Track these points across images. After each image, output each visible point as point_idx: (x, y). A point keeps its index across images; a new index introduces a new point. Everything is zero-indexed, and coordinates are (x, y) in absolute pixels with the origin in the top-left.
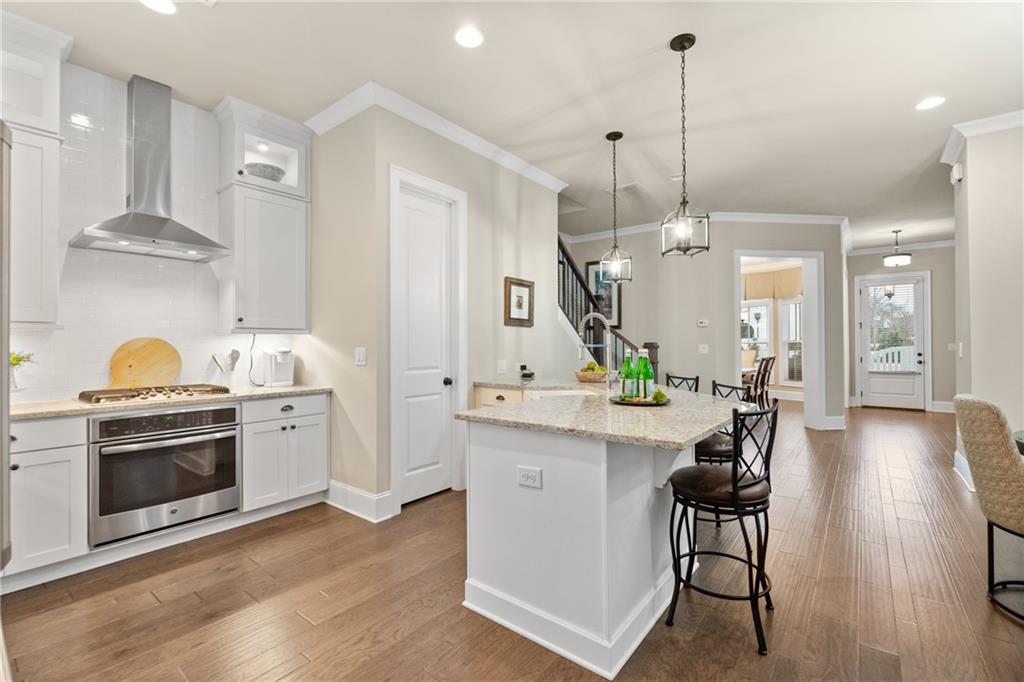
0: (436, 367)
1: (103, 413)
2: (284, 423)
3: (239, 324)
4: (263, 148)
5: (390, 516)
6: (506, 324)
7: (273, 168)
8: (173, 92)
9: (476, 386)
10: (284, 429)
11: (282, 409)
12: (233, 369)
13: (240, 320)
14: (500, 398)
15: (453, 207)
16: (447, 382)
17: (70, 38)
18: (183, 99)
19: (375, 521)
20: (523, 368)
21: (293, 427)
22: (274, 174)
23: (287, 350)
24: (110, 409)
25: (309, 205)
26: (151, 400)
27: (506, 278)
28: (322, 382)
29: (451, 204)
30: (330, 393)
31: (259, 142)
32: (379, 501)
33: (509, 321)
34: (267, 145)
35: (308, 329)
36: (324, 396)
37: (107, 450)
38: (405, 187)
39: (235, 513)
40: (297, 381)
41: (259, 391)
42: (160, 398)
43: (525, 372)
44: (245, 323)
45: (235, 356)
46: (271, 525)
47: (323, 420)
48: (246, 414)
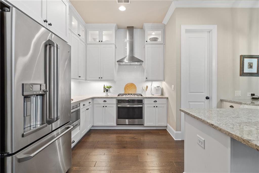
0: (203, 92)
1: (120, 98)
2: (154, 105)
3: (146, 79)
4: (153, 33)
5: (180, 140)
6: (241, 75)
7: (155, 38)
8: (134, 28)
9: (222, 101)
10: (154, 107)
11: (154, 101)
12: (147, 90)
13: (147, 78)
14: (232, 107)
15: (211, 32)
16: (207, 98)
17: (116, 24)
18: (136, 28)
19: (175, 140)
20: (253, 95)
21: (157, 107)
22: (155, 39)
23: (159, 86)
24: (121, 98)
25: (164, 45)
26: (127, 96)
27: (241, 56)
28: (166, 95)
29: (210, 32)
30: (168, 98)
31: (153, 32)
32: (176, 134)
33: (242, 74)
34: (154, 32)
35: (164, 80)
36: (166, 99)
37: (118, 106)
38: (187, 31)
39: (143, 126)
40: (162, 94)
41: (153, 96)
42: (129, 96)
43: (254, 97)
44: (148, 79)
45: (147, 87)
46: (151, 131)
47: (165, 106)
48: (145, 101)
